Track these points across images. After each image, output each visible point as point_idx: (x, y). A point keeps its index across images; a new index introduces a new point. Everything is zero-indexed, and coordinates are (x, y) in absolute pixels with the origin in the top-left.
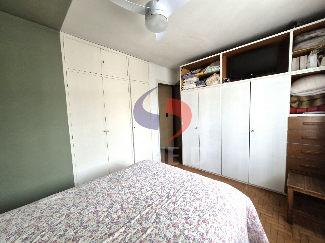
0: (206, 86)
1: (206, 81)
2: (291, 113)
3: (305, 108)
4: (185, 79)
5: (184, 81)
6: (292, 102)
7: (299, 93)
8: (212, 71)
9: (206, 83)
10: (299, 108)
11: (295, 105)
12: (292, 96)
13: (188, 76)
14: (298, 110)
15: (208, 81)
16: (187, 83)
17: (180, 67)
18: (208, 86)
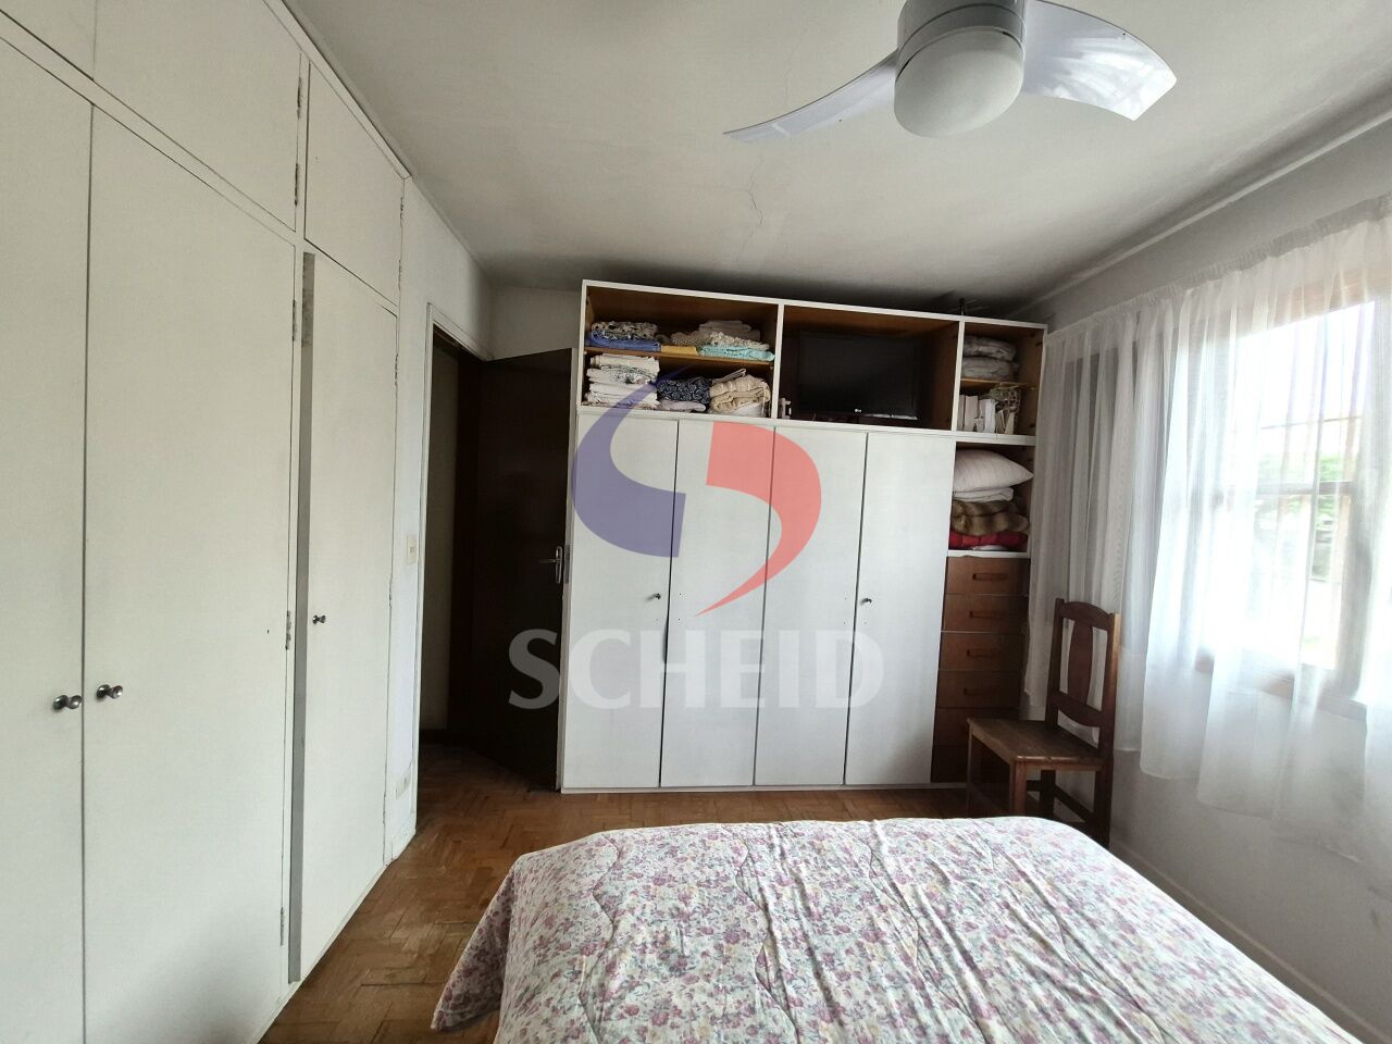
0: (706, 412)
1: (713, 392)
2: (950, 548)
3: (977, 534)
4: (600, 354)
5: (599, 360)
6: (954, 517)
7: (965, 492)
8: (739, 357)
9: (710, 399)
10: (967, 535)
11: (960, 525)
12: (954, 500)
13: (623, 345)
14: (965, 541)
15: (719, 391)
16: (614, 373)
17: (586, 283)
18: (718, 413)
